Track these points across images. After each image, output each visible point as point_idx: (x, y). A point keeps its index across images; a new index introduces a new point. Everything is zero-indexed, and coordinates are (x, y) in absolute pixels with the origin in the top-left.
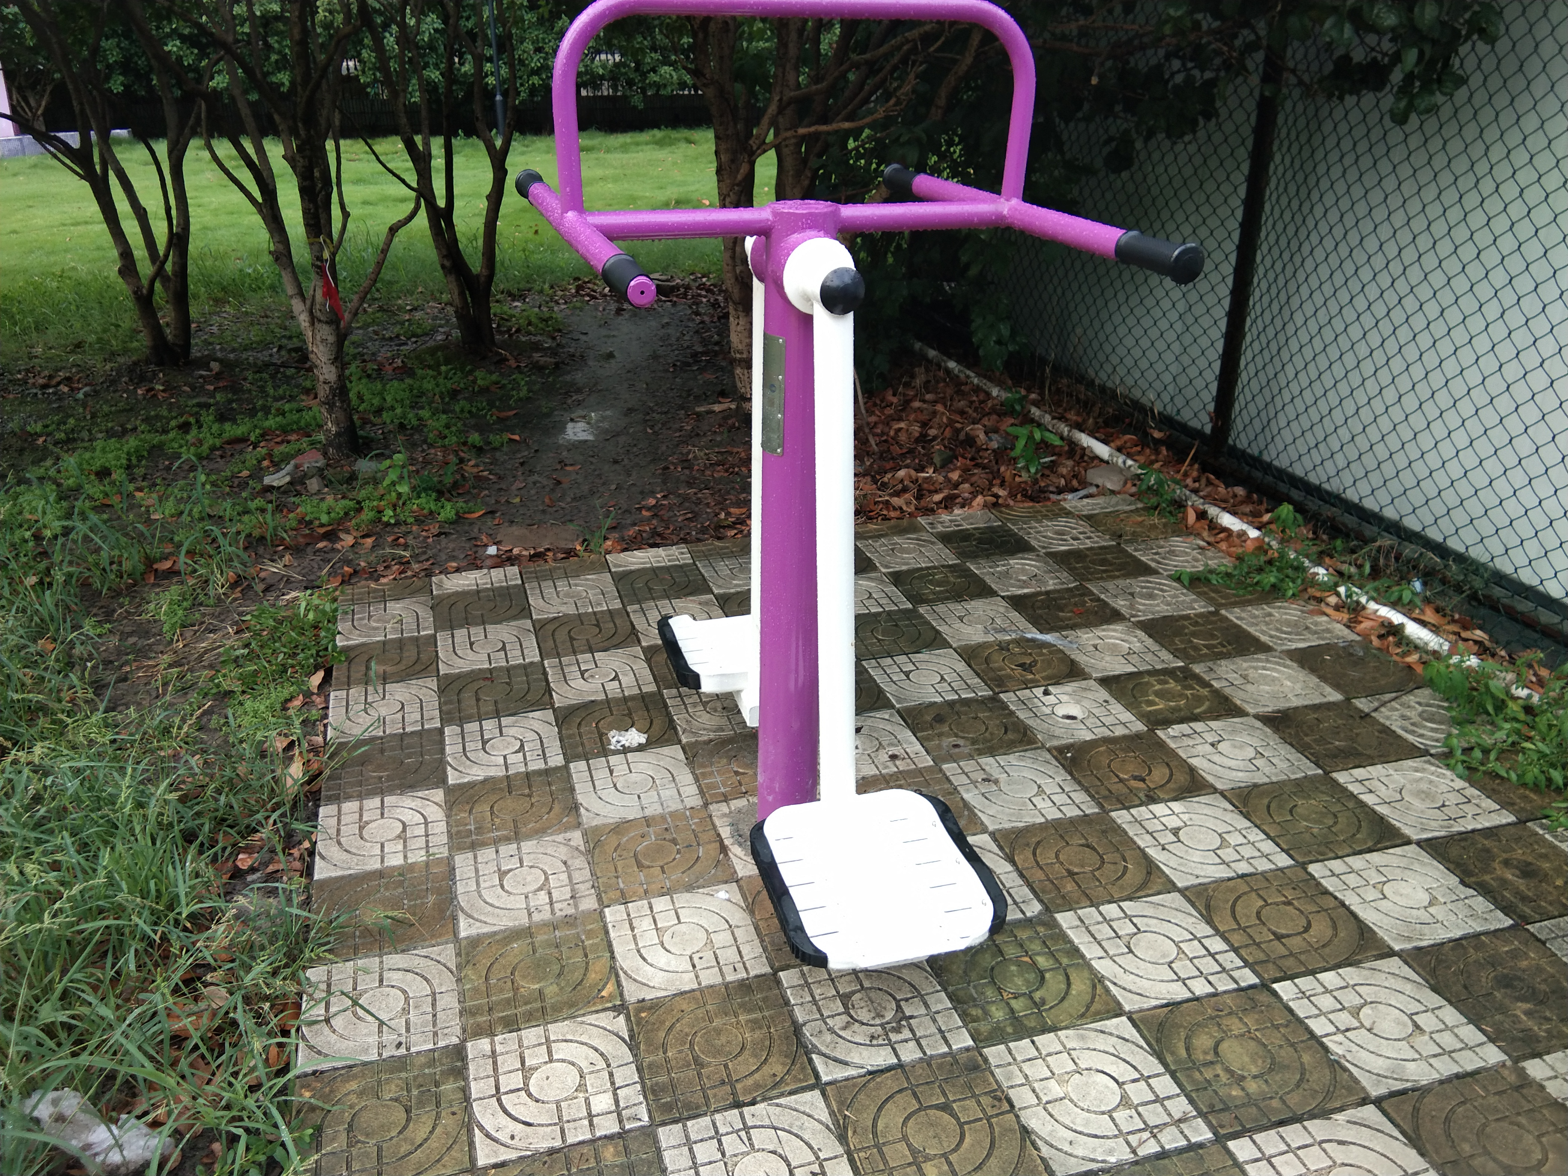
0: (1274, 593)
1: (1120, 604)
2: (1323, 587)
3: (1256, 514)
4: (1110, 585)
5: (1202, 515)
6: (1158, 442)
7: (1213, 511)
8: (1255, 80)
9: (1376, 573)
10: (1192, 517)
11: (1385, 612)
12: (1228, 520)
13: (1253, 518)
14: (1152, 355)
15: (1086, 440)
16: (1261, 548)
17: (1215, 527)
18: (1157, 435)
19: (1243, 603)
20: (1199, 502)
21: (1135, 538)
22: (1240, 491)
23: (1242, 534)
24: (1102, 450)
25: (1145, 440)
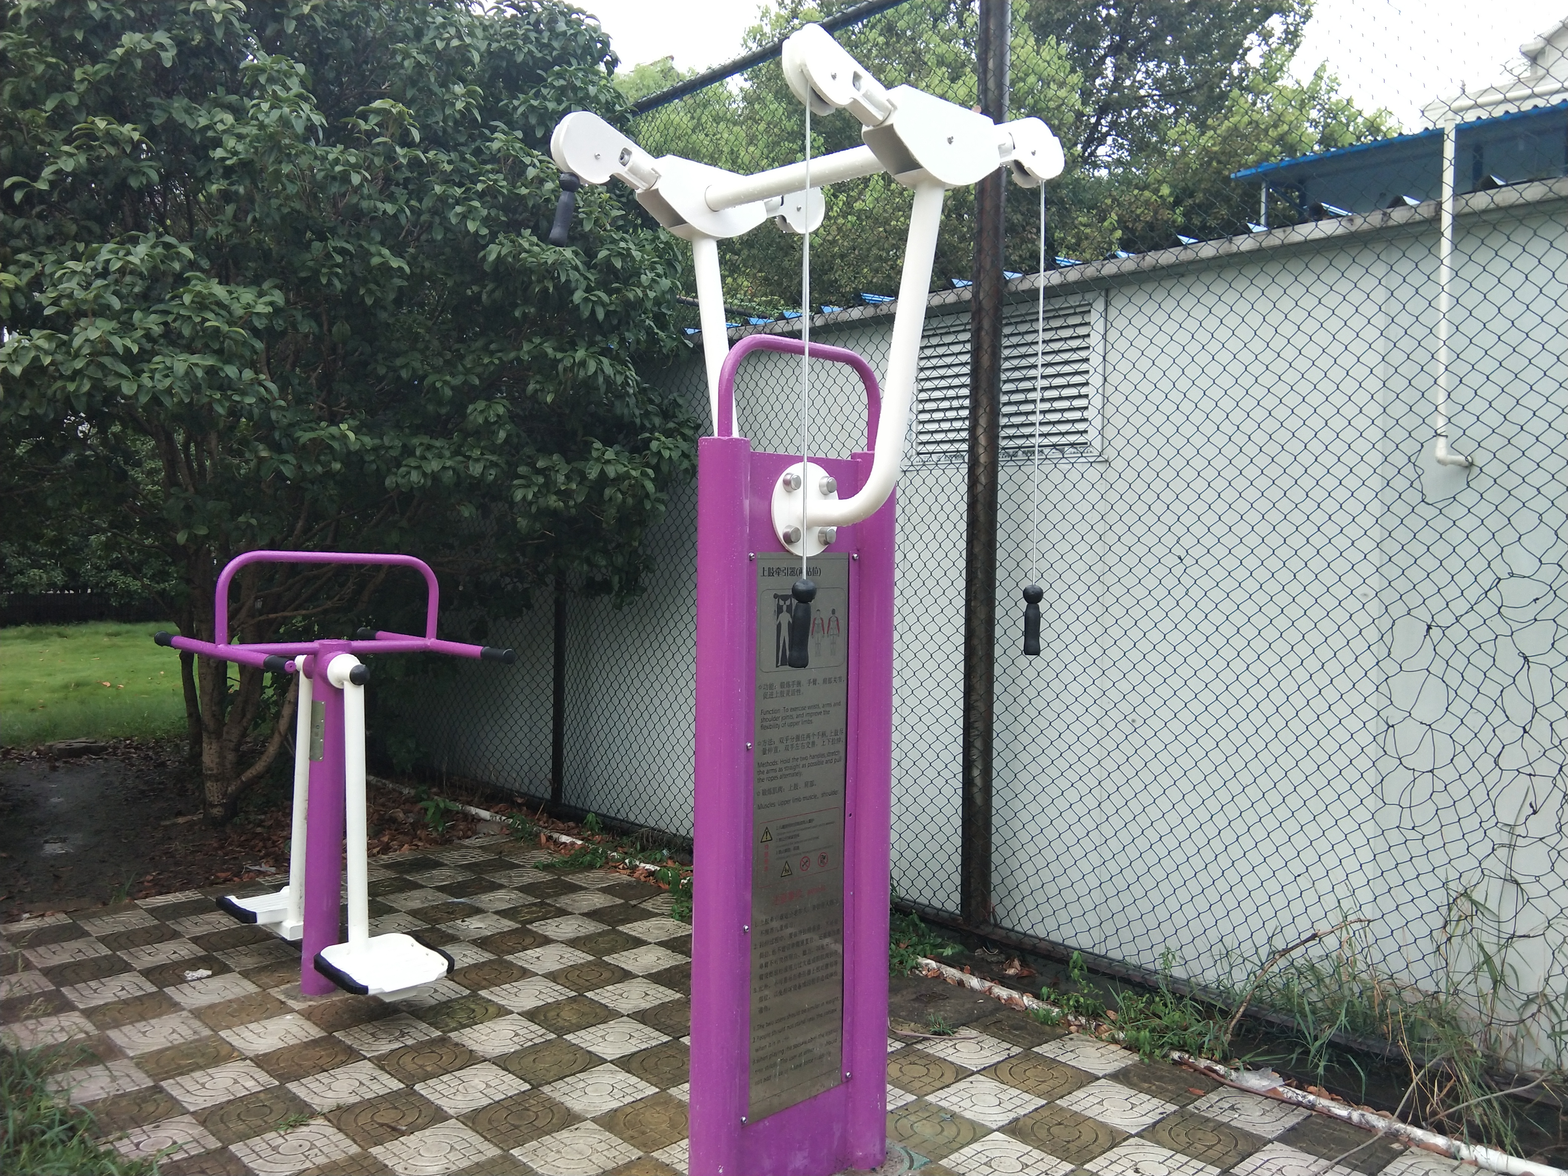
0: (591, 867)
1: (504, 881)
2: (618, 861)
3: (579, 834)
4: (497, 875)
5: (549, 838)
6: (520, 805)
7: (556, 835)
8: (551, 588)
9: (643, 849)
10: (543, 839)
11: (648, 866)
12: (564, 839)
13: (578, 836)
14: (511, 748)
15: (474, 810)
16: (582, 847)
17: (556, 842)
18: (519, 801)
19: (573, 873)
20: (548, 833)
21: (510, 854)
22: (571, 824)
23: (573, 844)
24: (485, 814)
25: (513, 804)
